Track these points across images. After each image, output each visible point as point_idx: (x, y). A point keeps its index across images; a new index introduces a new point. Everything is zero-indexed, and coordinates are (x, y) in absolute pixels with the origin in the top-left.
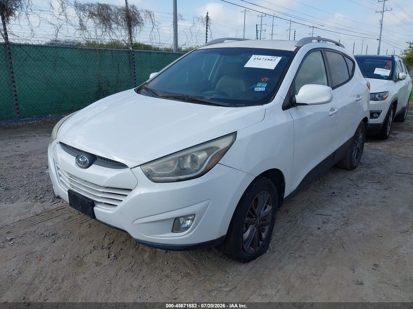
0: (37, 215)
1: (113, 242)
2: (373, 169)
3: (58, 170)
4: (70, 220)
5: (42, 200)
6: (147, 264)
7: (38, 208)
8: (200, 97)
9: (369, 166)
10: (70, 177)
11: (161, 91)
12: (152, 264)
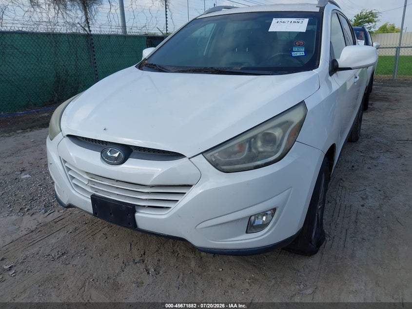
0: (32, 231)
1: (145, 252)
2: (373, 139)
3: (68, 172)
4: (78, 232)
5: (31, 212)
6: (199, 274)
7: (28, 222)
8: (229, 68)
9: (367, 136)
10: (92, 178)
11: (171, 66)
12: (205, 274)
